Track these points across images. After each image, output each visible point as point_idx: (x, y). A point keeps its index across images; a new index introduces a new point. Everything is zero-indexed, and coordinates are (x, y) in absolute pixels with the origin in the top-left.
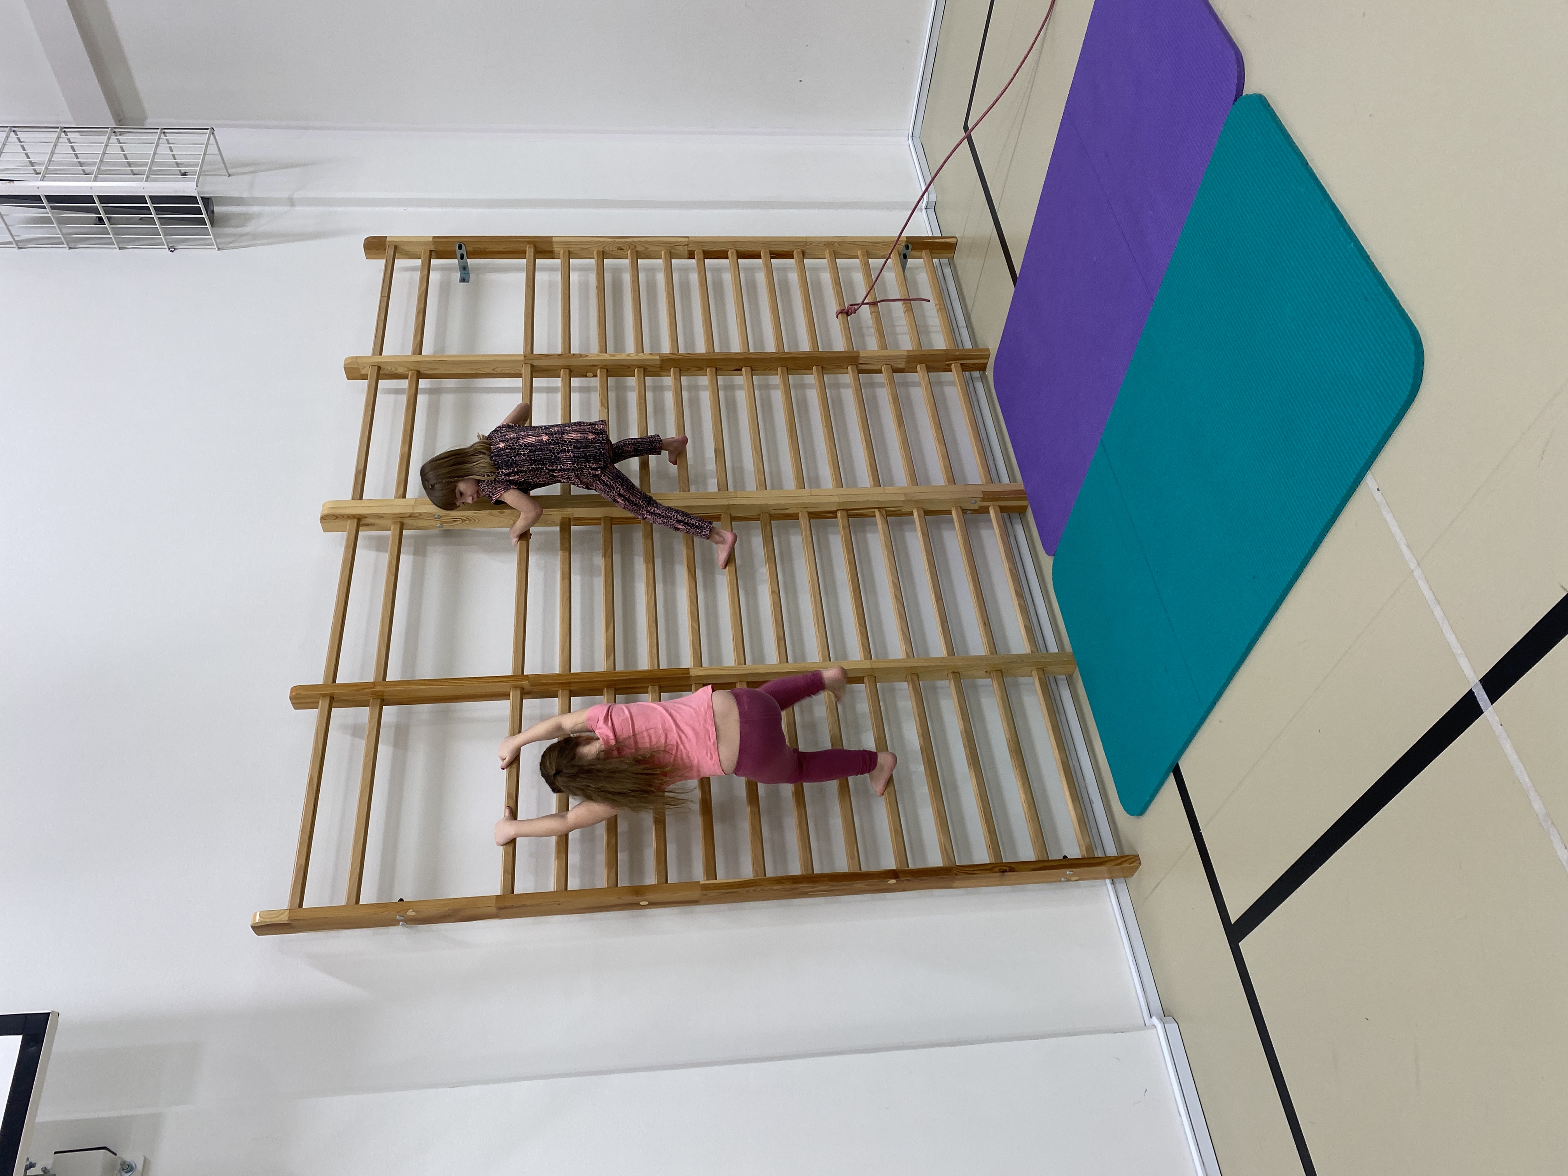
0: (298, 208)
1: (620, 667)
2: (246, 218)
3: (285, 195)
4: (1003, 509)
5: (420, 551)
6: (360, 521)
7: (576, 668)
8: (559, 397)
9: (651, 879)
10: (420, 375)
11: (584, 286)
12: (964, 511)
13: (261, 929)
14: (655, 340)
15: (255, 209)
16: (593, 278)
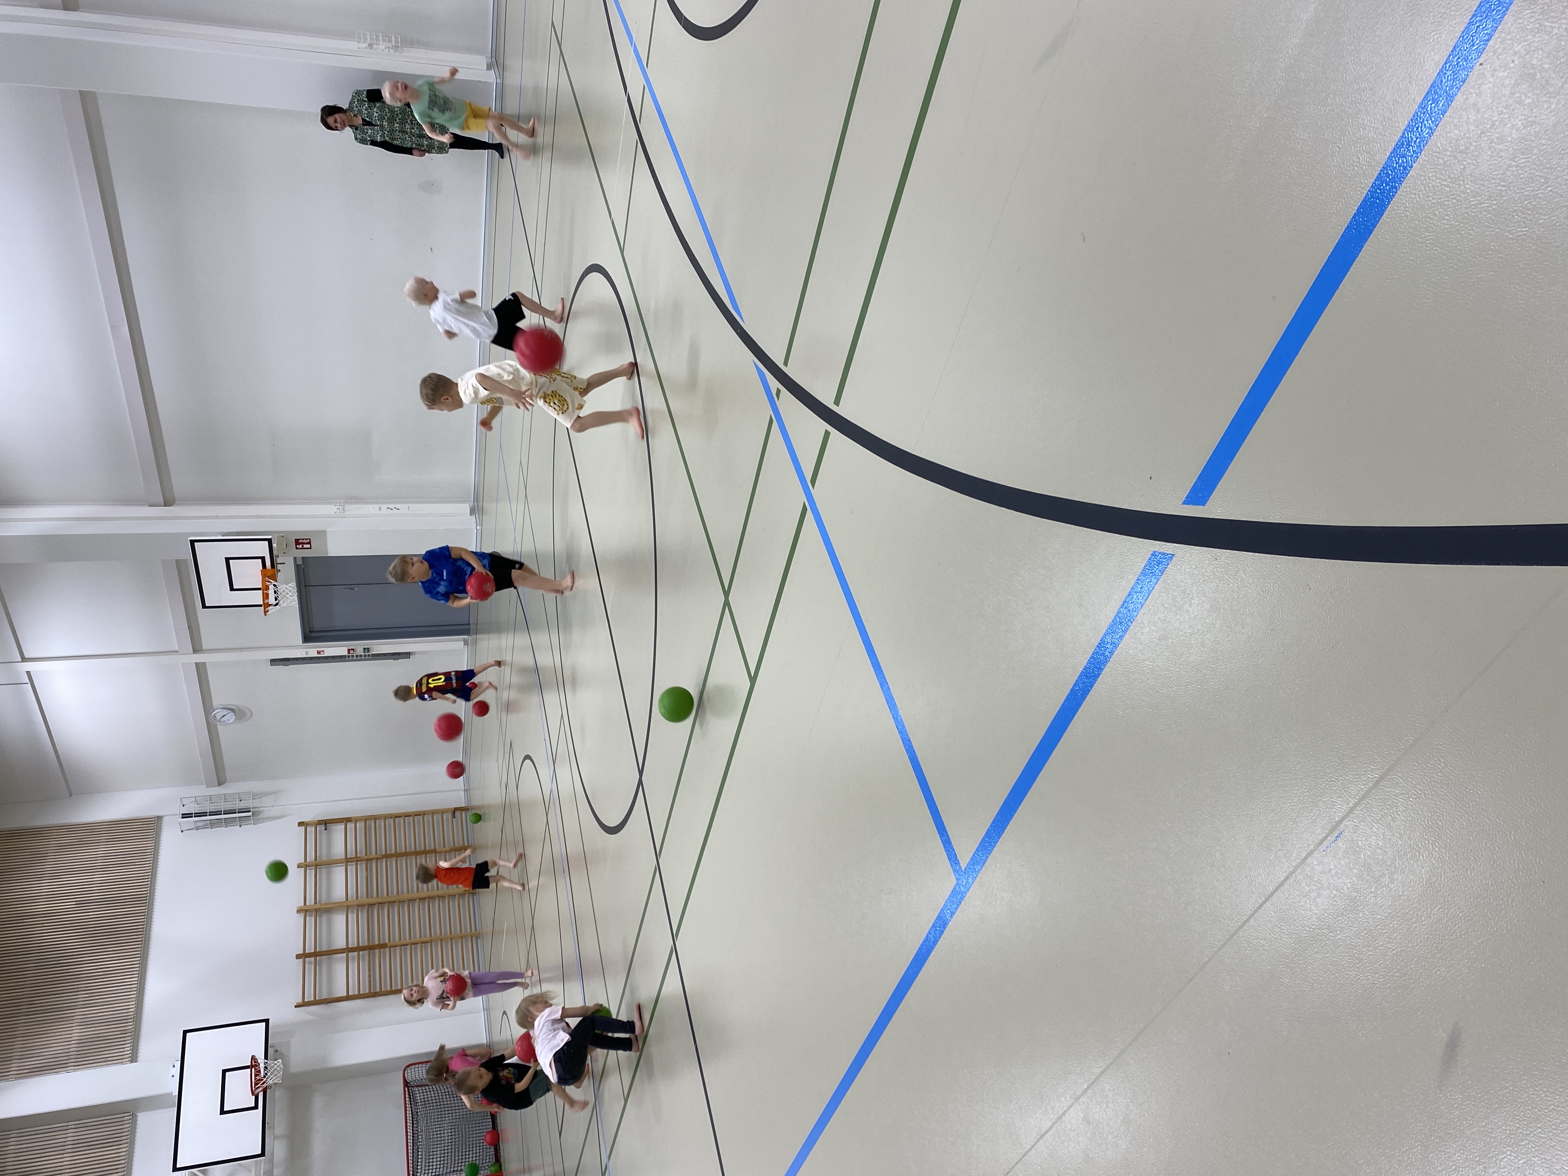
0: (275, 808)
1: (371, 944)
2: (260, 812)
3: (271, 805)
4: (469, 893)
5: (320, 916)
6: (306, 911)
7: (360, 945)
8: (354, 866)
9: (378, 990)
10: (317, 866)
11: (360, 828)
12: (459, 895)
13: (296, 1007)
14: (381, 851)
15: (262, 809)
16: (363, 824)
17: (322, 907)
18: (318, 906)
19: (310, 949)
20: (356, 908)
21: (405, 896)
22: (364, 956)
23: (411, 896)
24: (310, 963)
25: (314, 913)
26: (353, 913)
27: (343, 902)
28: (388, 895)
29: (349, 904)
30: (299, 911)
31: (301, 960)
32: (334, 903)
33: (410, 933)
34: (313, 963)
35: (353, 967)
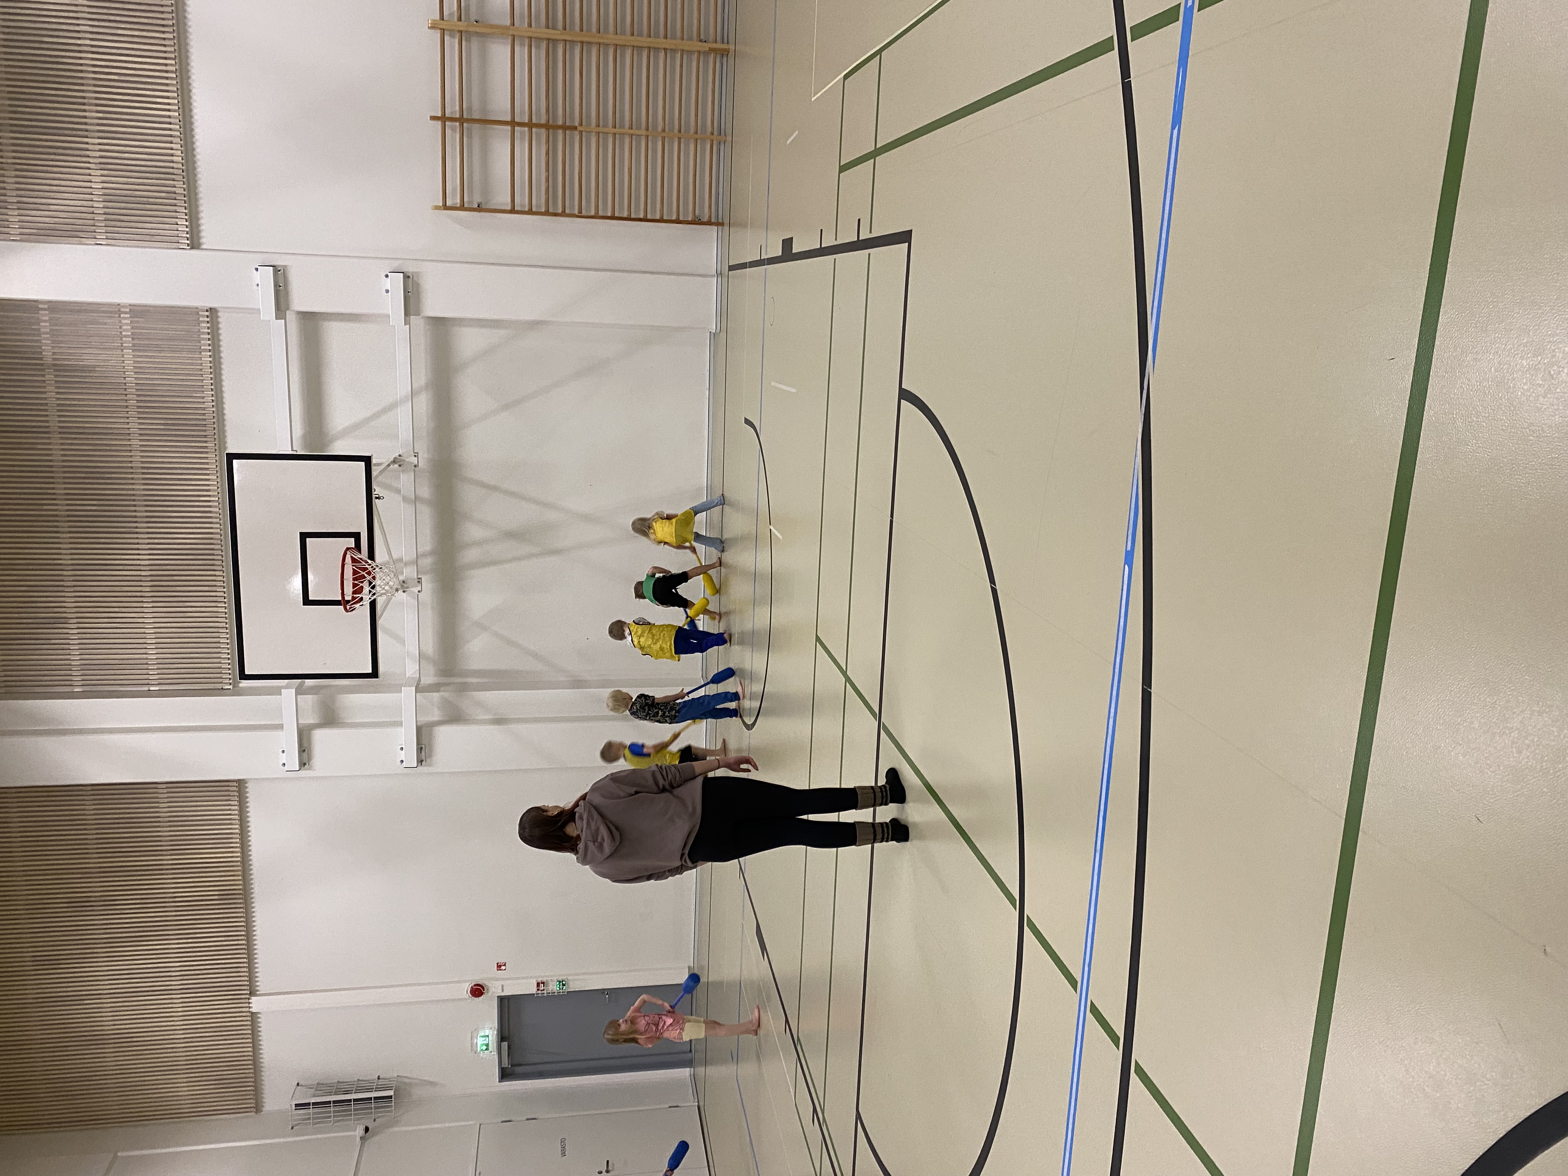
1: (551, 121)
6: (444, 28)
7: (534, 119)
17: (471, 29)
18: (462, 26)
19: (453, 109)
20: (527, 42)
21: (611, 38)
22: (538, 136)
23: (620, 40)
24: (453, 129)
25: (458, 35)
26: (522, 45)
27: (506, 28)
28: (582, 30)
29: (515, 33)
30: (433, 27)
31: (440, 123)
32: (492, 26)
33: (614, 113)
34: (458, 130)
35: (522, 150)
